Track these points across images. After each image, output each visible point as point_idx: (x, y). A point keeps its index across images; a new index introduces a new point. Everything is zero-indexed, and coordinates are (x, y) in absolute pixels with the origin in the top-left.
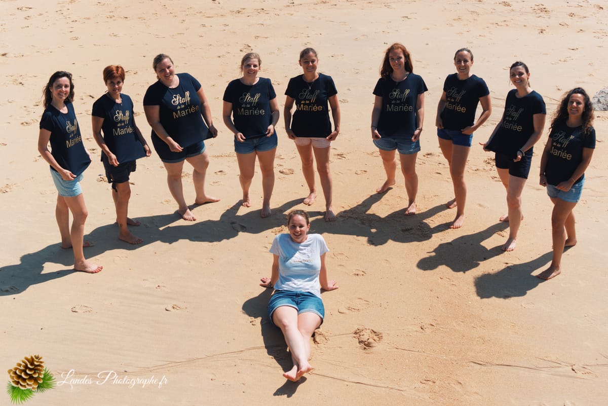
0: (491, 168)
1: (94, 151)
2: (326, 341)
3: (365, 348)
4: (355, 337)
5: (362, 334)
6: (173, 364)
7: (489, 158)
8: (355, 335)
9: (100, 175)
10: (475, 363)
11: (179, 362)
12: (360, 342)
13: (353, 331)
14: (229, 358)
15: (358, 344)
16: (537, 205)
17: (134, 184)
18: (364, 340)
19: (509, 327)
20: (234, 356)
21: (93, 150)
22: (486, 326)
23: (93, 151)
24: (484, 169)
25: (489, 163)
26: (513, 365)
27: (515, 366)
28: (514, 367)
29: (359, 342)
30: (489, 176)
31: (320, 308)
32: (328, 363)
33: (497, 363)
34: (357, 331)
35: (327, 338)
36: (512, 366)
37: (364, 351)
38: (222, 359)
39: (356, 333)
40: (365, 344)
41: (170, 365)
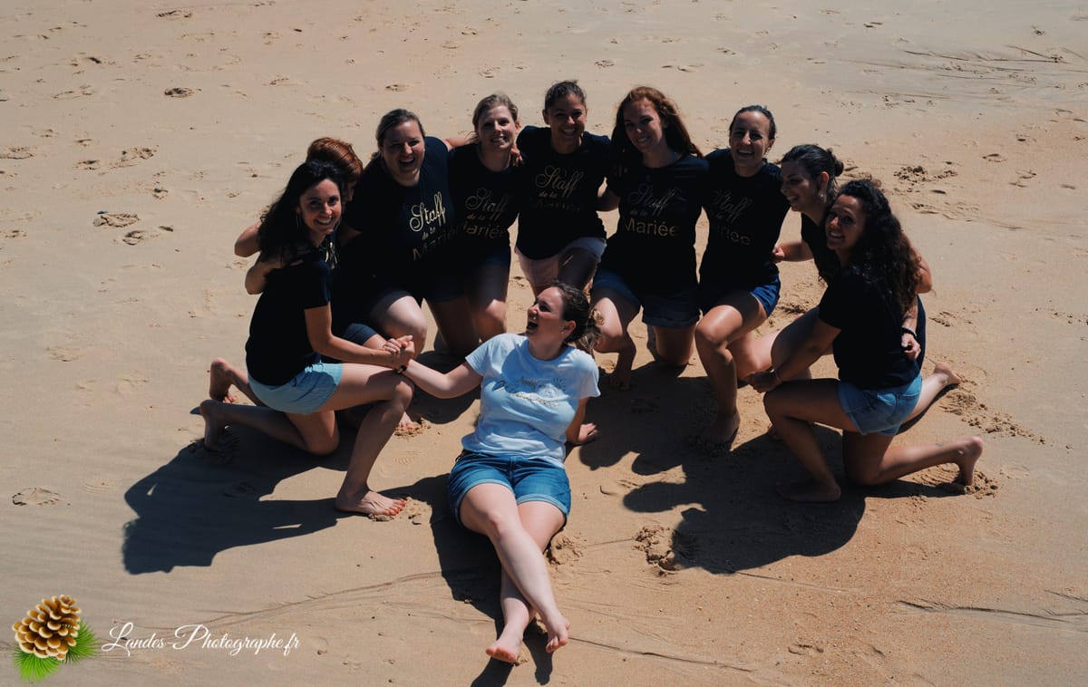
0: (910, 187)
1: (92, 166)
2: (575, 558)
3: (661, 573)
4: (638, 548)
5: (653, 540)
6: (234, 619)
7: (905, 167)
8: (638, 544)
9: (102, 213)
10: (909, 604)
11: (246, 614)
12: (650, 559)
13: (635, 534)
14: (360, 602)
15: (646, 563)
16: (1014, 258)
17: (172, 230)
18: (659, 554)
19: (978, 521)
20: (371, 595)
21: (91, 162)
22: (926, 520)
23: (90, 166)
24: (896, 189)
25: (905, 177)
26: (995, 608)
27: (999, 611)
28: (1000, 614)
29: (648, 560)
30: (906, 203)
31: (561, 491)
32: (579, 607)
33: (960, 605)
34: (644, 535)
35: (576, 550)
36: (993, 611)
37: (660, 579)
38: (343, 604)
39: (640, 539)
40: (661, 564)
41: (227, 621)
